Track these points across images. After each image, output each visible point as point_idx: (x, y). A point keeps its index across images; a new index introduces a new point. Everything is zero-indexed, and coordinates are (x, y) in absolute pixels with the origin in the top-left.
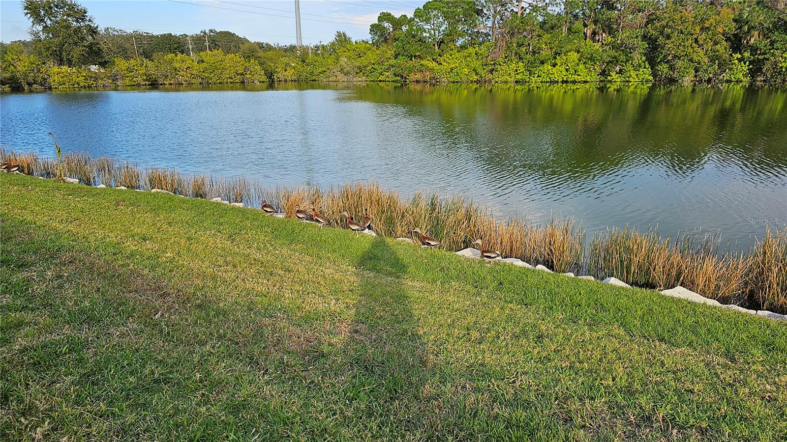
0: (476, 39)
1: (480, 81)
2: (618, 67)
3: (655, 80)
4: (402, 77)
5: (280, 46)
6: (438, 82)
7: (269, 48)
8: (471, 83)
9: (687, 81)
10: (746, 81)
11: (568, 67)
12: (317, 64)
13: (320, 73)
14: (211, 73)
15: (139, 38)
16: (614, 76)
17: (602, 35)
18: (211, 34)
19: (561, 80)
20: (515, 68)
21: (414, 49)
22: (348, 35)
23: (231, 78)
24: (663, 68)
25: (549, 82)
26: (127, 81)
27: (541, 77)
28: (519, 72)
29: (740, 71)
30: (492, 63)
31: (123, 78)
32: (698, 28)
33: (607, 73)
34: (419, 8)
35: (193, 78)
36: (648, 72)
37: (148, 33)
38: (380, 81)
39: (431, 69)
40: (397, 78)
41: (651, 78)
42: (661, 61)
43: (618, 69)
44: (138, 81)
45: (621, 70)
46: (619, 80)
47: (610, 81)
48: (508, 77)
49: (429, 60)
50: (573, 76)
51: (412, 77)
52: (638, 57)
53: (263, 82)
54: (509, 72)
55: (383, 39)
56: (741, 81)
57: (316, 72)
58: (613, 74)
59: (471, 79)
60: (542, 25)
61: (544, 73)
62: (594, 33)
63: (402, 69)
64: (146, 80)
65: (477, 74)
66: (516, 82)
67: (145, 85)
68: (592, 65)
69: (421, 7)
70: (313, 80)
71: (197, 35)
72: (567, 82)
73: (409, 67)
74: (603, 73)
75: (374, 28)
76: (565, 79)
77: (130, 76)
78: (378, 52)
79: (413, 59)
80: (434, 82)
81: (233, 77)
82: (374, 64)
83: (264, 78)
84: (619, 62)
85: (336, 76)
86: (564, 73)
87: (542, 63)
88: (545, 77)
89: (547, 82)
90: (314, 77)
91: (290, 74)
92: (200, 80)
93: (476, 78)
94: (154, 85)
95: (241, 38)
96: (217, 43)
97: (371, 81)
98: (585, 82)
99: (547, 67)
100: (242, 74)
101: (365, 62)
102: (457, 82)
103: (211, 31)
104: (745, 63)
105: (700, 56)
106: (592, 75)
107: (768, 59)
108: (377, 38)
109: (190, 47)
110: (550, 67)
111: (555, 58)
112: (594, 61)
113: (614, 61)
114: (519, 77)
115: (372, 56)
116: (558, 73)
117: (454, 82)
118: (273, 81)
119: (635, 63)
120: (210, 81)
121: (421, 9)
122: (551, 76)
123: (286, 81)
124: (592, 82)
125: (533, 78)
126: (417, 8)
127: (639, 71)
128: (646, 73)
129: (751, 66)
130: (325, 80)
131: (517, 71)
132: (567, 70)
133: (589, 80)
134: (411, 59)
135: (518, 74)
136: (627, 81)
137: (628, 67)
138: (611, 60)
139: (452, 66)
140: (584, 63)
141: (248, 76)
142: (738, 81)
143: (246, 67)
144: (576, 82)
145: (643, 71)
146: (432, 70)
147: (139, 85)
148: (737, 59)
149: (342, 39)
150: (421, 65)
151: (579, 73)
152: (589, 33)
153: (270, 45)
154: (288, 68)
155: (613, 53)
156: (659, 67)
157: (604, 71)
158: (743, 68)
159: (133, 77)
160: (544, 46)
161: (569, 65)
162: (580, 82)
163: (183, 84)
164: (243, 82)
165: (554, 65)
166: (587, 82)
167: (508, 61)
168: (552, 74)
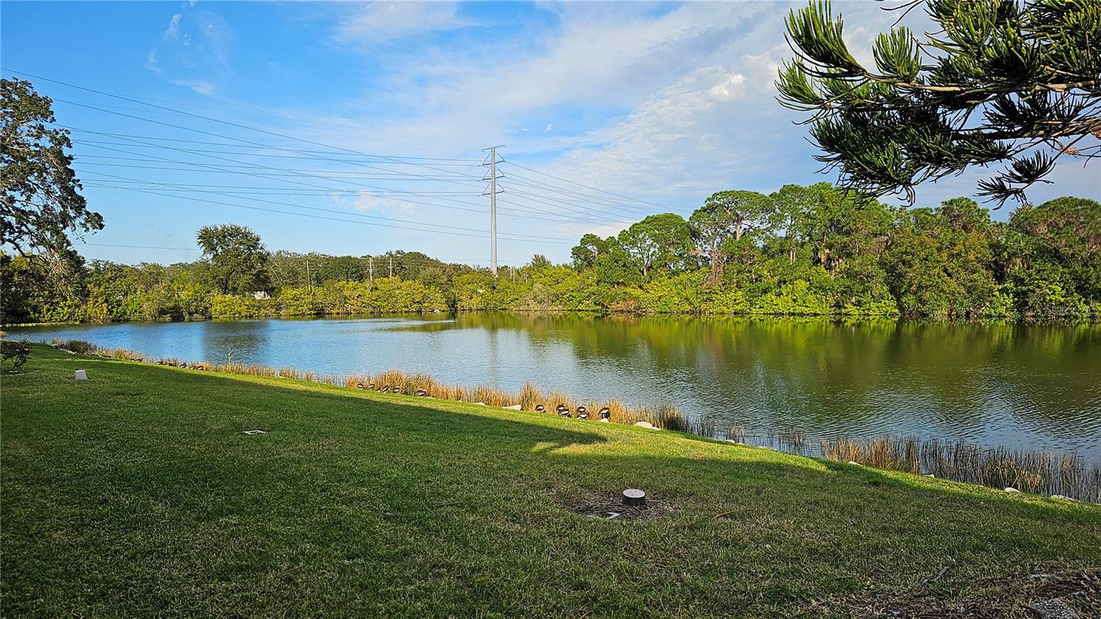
0: (693, 264)
1: (693, 312)
2: (854, 298)
3: (904, 314)
4: (603, 306)
5: (480, 268)
6: (644, 312)
7: (468, 270)
8: (682, 314)
9: (940, 314)
10: (1012, 316)
11: (795, 298)
12: (509, 290)
13: (512, 301)
14: (385, 301)
15: (313, 260)
16: (850, 308)
17: (838, 260)
18: (398, 255)
19: (787, 312)
20: (733, 298)
21: (618, 275)
22: (548, 258)
23: (405, 307)
24: (910, 300)
25: (773, 314)
26: (291, 311)
27: (763, 308)
28: (738, 301)
29: (1004, 303)
30: (708, 291)
31: (287, 307)
32: (945, 255)
33: (841, 304)
34: (624, 231)
35: (364, 307)
37: (325, 255)
38: (579, 310)
39: (635, 297)
40: (598, 307)
41: (897, 311)
42: (906, 291)
43: (854, 300)
44: (302, 310)
45: (859, 302)
46: (857, 313)
47: (847, 314)
48: (725, 309)
49: (633, 288)
50: (800, 308)
51: (613, 306)
52: (880, 288)
53: (444, 311)
54: (726, 302)
55: (586, 263)
56: (1005, 316)
57: (507, 300)
58: (849, 306)
59: (682, 309)
60: (765, 250)
61: (767, 303)
62: (829, 259)
63: (603, 297)
64: (312, 309)
65: (691, 304)
66: (735, 313)
67: (311, 314)
68: (824, 295)
69: (627, 229)
70: (503, 309)
71: (382, 256)
72: (793, 314)
73: (611, 294)
74: (838, 305)
75: (576, 252)
76: (792, 311)
77: (295, 305)
78: (578, 278)
79: (616, 286)
80: (639, 313)
81: (409, 305)
82: (572, 291)
83: (444, 307)
84: (855, 293)
85: (528, 305)
86: (791, 303)
87: (765, 292)
88: (769, 308)
89: (770, 314)
90: (503, 307)
91: (475, 302)
92: (371, 309)
93: (688, 308)
94: (320, 314)
95: (432, 260)
96: (403, 266)
97: (569, 310)
98: (816, 315)
99: (770, 296)
100: (419, 302)
101: (563, 290)
102: (665, 313)
103: (398, 252)
104: (1008, 295)
105: (951, 285)
106: (824, 306)
107: (1033, 291)
108: (579, 262)
109: (371, 271)
110: (773, 297)
111: (780, 287)
112: (826, 290)
113: (847, 292)
114: (738, 307)
115: (572, 282)
116: (784, 304)
117: (661, 312)
118: (456, 310)
119: (876, 292)
120: (382, 311)
121: (627, 232)
122: (775, 307)
123: (471, 310)
124: (824, 315)
125: (754, 309)
126: (622, 230)
127: (881, 302)
128: (890, 305)
129: (1016, 299)
130: (515, 309)
131: (735, 300)
132: (794, 300)
133: (819, 312)
134: (614, 287)
135: (738, 304)
136: (868, 315)
137: (867, 298)
138: (845, 289)
139: (660, 295)
141: (426, 305)
142: (1001, 317)
143: (425, 295)
144: (804, 315)
145: (885, 303)
146: (637, 298)
147: (303, 314)
148: (999, 290)
149: (540, 263)
150: (624, 292)
151: (807, 304)
152: (823, 258)
153: (469, 267)
154: (474, 296)
155: (848, 283)
156: (904, 299)
157: (838, 303)
158: (1007, 301)
159: (298, 306)
160: (765, 273)
161: (797, 295)
162: (808, 315)
163: (351, 313)
164: (419, 312)
165: (779, 294)
166: (818, 315)
167: (725, 289)
168: (776, 305)
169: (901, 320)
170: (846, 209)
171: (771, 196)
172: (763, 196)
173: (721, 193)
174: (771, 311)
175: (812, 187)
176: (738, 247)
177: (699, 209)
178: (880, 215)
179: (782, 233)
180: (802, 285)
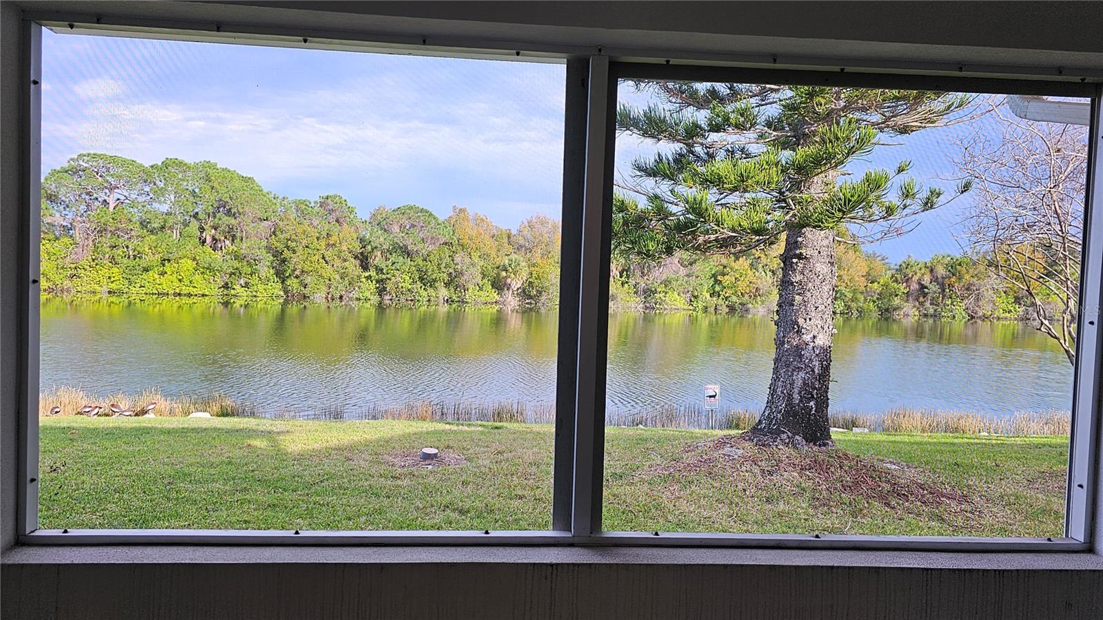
1: (53, 290)
2: (242, 280)
3: (288, 296)
9: (319, 297)
10: (375, 299)
11: (181, 277)
16: (238, 289)
17: (224, 242)
19: (173, 292)
20: (107, 275)
24: (293, 283)
25: (156, 294)
27: (144, 287)
28: (113, 279)
29: (368, 289)
30: (73, 266)
32: (323, 243)
33: (230, 286)
36: (277, 286)
41: (282, 293)
42: (290, 275)
43: (242, 282)
45: (247, 283)
46: (245, 294)
47: (235, 296)
48: (97, 287)
50: (187, 288)
52: (265, 270)
54: (98, 279)
56: (369, 300)
58: (237, 287)
60: (143, 224)
61: (148, 282)
62: (215, 240)
65: (48, 279)
66: (110, 292)
68: (211, 276)
72: (179, 294)
74: (226, 286)
76: (177, 291)
84: (243, 275)
86: (176, 284)
87: (146, 270)
88: (151, 288)
89: (153, 294)
93: (45, 284)
98: (204, 295)
99: (152, 275)
104: (372, 282)
105: (328, 271)
106: (212, 287)
107: (390, 279)
110: (156, 276)
111: (164, 265)
112: (214, 271)
113: (236, 273)
114: (114, 286)
116: (168, 283)
119: (263, 276)
122: (158, 287)
124: (212, 295)
125: (134, 289)
127: (267, 284)
128: (277, 289)
129: (378, 285)
131: (110, 278)
132: (180, 281)
133: (207, 293)
135: (112, 282)
136: (255, 296)
137: (254, 280)
138: (233, 271)
140: (202, 273)
142: (367, 300)
144: (192, 295)
145: (271, 286)
148: (365, 277)
151: (195, 285)
152: (210, 238)
155: (236, 264)
156: (289, 282)
157: (227, 284)
158: (371, 286)
160: (146, 249)
161: (183, 275)
162: (196, 295)
165: (163, 274)
166: (206, 295)
167: (97, 265)
168: (159, 285)
169: (286, 302)
170: (233, 191)
171: (152, 167)
172: (141, 165)
173: (89, 154)
174: (155, 291)
175: (197, 164)
176: (113, 219)
177: (58, 168)
178: (266, 201)
179: (165, 208)
180: (188, 264)
